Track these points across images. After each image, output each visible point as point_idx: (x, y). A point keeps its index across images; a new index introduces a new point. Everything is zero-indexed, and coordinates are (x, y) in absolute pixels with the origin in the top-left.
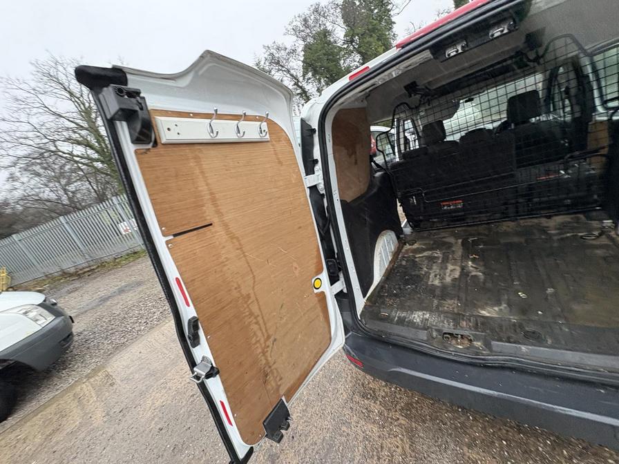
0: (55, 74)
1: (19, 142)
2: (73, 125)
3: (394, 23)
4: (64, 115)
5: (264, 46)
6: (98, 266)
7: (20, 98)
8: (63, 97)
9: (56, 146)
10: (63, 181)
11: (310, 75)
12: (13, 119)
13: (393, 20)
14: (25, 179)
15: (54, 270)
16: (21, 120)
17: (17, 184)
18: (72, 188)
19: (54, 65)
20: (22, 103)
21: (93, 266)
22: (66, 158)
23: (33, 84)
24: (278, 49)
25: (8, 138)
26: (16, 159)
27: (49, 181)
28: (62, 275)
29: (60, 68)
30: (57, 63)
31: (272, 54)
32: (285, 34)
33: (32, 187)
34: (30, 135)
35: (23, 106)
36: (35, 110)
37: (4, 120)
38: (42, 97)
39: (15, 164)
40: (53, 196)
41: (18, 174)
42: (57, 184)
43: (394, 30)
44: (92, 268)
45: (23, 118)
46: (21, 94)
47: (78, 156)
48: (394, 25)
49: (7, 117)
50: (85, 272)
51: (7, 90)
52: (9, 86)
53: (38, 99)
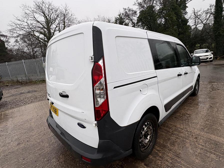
0: (42, 6)
1: (22, 29)
2: (42, 26)
3: (187, 7)
4: (40, 22)
5: (123, 8)
6: (29, 82)
7: (27, 13)
8: (42, 15)
9: (34, 33)
10: (33, 47)
11: (140, 24)
12: (22, 20)
13: (187, 6)
14: (21, 43)
15: (15, 79)
16: (24, 21)
17: (18, 44)
18: (35, 50)
19: (42, 3)
20: (27, 15)
21: (28, 81)
22: (36, 38)
23: (33, 9)
24: (129, 10)
25: (19, 27)
26: (18, 35)
27: (28, 45)
28: (17, 82)
29: (44, 5)
30: (43, 2)
31: (126, 12)
32: (133, 5)
33: (22, 46)
34: (26, 27)
35: (27, 16)
36: (30, 18)
37: (19, 20)
38: (35, 14)
39: (18, 37)
40: (28, 51)
41: (19, 40)
42: (31, 47)
43: (186, 10)
44: (27, 82)
45: (26, 20)
46: (28, 12)
47: (40, 38)
48: (187, 8)
49: (20, 19)
50: (24, 83)
51: (24, 10)
52: (25, 8)
53: (33, 14)
